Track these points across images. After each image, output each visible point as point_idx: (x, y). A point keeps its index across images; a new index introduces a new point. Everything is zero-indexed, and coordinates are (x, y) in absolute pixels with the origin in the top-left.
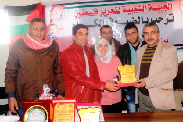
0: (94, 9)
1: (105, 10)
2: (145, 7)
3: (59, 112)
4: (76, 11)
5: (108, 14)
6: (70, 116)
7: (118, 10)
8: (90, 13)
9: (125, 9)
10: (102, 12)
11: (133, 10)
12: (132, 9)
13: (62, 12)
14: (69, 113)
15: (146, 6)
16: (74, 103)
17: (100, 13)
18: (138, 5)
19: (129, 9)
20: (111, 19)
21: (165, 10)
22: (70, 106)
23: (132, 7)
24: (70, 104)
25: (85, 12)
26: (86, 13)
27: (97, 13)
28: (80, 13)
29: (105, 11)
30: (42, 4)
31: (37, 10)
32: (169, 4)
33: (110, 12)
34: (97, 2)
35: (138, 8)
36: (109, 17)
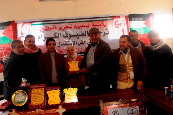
0: (54, 26)
1: (62, 27)
2: (89, 25)
3: (34, 93)
4: (40, 27)
5: (64, 29)
6: (41, 95)
7: (71, 26)
8: (51, 28)
9: (76, 26)
10: (59, 27)
11: (81, 27)
13: (30, 28)
14: (41, 94)
16: (44, 87)
17: (58, 28)
18: (85, 23)
19: (79, 26)
20: (66, 33)
21: (103, 26)
22: (42, 90)
23: (80, 24)
24: (41, 88)
25: (47, 27)
27: (56, 28)
28: (44, 29)
30: (14, 22)
31: (11, 25)
32: (105, 23)
33: (65, 28)
34: (56, 20)
35: (84, 25)
36: (65, 31)
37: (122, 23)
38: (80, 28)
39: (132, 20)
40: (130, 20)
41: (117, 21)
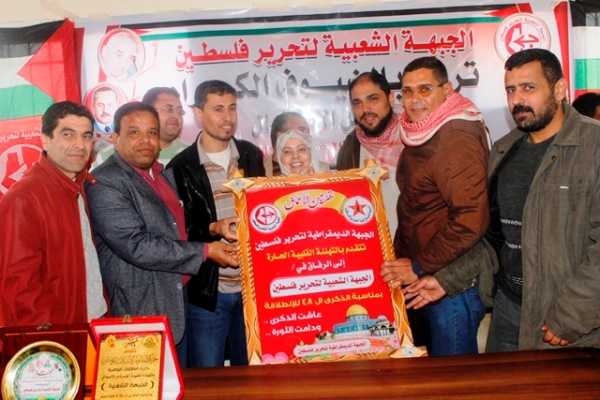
0: (238, 43)
1: (272, 47)
2: (392, 40)
3: (113, 361)
5: (280, 60)
6: (146, 372)
7: (311, 47)
8: (224, 53)
9: (332, 44)
10: (261, 51)
11: (354, 49)
12: (355, 45)
13: (137, 52)
14: (144, 365)
15: (395, 38)
16: (161, 332)
17: (254, 55)
18: (373, 35)
19: (345, 45)
20: (290, 74)
21: (451, 50)
22: (150, 344)
23: (353, 38)
24: (149, 336)
25: (208, 50)
26: (211, 54)
27: (246, 55)
28: (194, 54)
29: (270, 51)
30: (71, 24)
31: (56, 40)
32: (463, 34)
33: (285, 54)
34: (246, 20)
35: (371, 43)
36: (283, 68)
37: (538, 36)
38: (352, 55)
39: (587, 20)
40: (579, 21)
41: (519, 26)
